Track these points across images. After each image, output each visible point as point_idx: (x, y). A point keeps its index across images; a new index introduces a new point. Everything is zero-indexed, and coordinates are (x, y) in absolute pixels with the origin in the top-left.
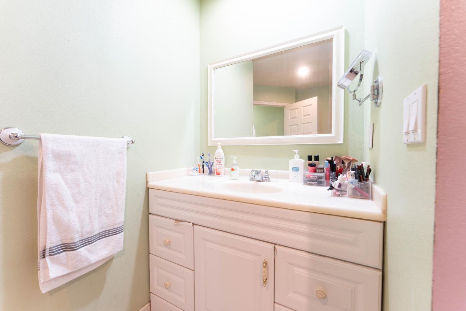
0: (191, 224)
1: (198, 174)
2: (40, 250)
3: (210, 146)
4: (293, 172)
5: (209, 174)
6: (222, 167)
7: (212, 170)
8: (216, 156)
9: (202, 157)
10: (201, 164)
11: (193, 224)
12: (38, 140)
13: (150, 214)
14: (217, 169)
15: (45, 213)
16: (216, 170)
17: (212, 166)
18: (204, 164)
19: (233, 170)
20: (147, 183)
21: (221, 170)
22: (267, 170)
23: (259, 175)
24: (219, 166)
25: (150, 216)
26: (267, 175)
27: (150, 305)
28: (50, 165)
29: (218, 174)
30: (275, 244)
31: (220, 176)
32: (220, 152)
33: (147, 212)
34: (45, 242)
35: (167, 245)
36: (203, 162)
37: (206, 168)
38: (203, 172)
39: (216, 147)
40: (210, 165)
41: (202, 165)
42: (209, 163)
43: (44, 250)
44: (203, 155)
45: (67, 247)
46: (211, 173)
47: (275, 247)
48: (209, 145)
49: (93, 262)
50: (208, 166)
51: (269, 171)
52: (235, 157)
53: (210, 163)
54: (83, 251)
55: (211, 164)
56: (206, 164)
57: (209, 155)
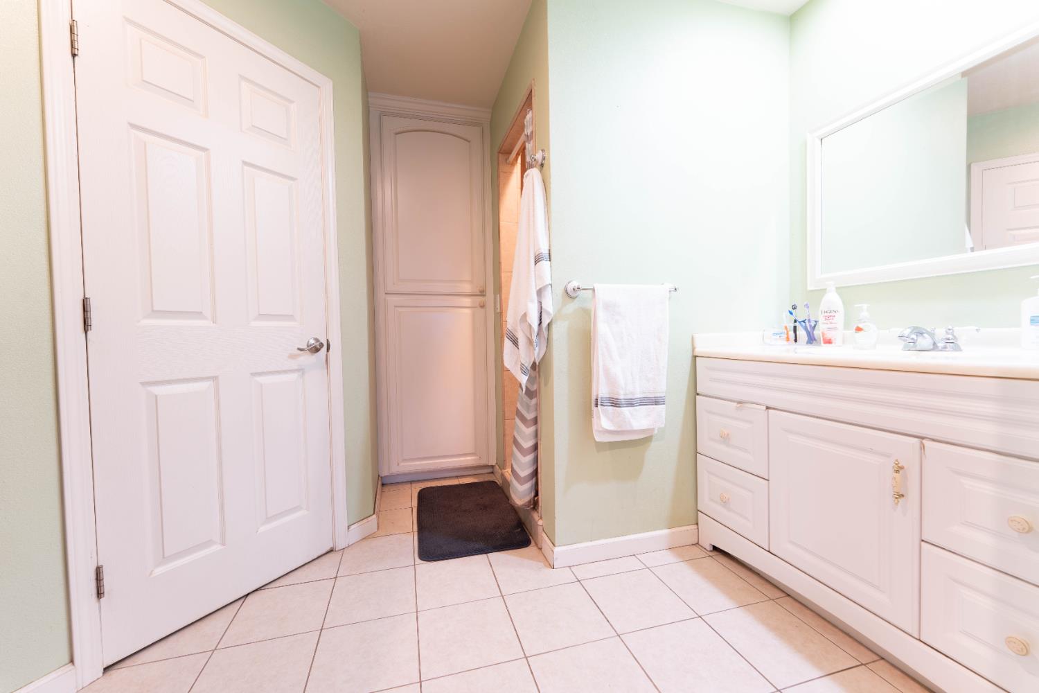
0: (765, 408)
1: (785, 343)
2: (594, 398)
3: (812, 291)
4: (1033, 327)
5: (807, 343)
6: (835, 329)
7: (815, 336)
8: (823, 307)
9: (793, 311)
10: (792, 325)
11: (768, 408)
12: (591, 291)
13: (698, 394)
14: (825, 332)
15: (598, 363)
16: (823, 334)
17: (814, 327)
18: (797, 324)
19: (859, 329)
20: (693, 349)
21: (835, 335)
22: (950, 327)
23: (926, 335)
24: (830, 326)
25: (698, 397)
26: (950, 336)
27: (698, 528)
28: (601, 315)
29: (829, 342)
30: (923, 438)
31: (833, 344)
32: (832, 299)
33: (695, 393)
34: (597, 392)
35: (725, 439)
36: (795, 321)
37: (802, 333)
38: (796, 341)
39: (823, 291)
40: (810, 326)
41: (792, 328)
42: (807, 322)
43: (597, 400)
44: (794, 307)
45: (614, 403)
46: (811, 339)
47: (921, 442)
48: (810, 288)
49: (635, 428)
50: (806, 329)
51: (956, 329)
52: (865, 306)
53: (809, 321)
54: (626, 411)
55: (813, 324)
56: (802, 325)
57: (807, 306)
